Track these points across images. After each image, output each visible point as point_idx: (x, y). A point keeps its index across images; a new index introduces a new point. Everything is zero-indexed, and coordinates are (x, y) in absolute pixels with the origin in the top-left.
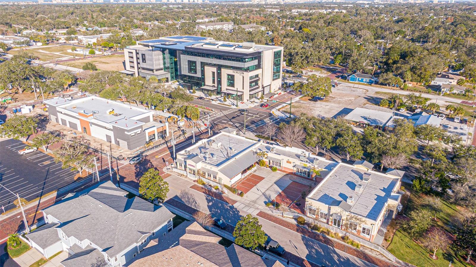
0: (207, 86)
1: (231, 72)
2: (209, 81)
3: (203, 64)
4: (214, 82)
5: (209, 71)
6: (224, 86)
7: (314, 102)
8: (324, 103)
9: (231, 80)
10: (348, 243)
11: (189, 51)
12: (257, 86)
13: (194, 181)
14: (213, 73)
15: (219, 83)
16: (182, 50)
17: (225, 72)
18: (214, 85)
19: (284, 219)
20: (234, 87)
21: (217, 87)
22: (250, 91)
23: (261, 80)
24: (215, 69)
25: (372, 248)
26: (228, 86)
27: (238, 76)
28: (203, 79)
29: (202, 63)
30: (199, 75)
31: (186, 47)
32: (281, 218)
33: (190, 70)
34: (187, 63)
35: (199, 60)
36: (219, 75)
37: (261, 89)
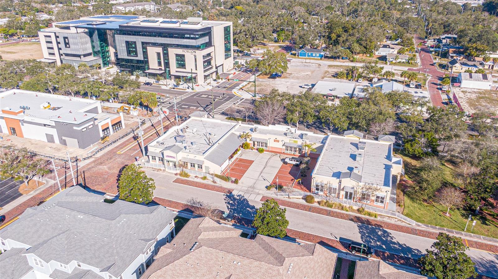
0: (152, 69)
1: (180, 51)
2: (153, 64)
3: (145, 45)
4: (160, 64)
5: (152, 52)
6: (174, 69)
7: (273, 79)
8: (283, 80)
9: (181, 60)
10: (364, 214)
11: (123, 31)
12: (210, 67)
13: (176, 174)
14: (159, 54)
15: (167, 65)
16: (116, 30)
17: (172, 52)
18: (160, 67)
19: (291, 200)
20: (185, 68)
21: (165, 70)
22: (205, 71)
23: (213, 59)
24: (160, 50)
25: (389, 215)
26: (178, 68)
27: (189, 55)
28: (146, 62)
29: (143, 43)
30: (140, 57)
31: (120, 26)
32: (287, 200)
33: (129, 53)
34: (124, 45)
35: (139, 40)
36: (166, 55)
37: (214, 68)
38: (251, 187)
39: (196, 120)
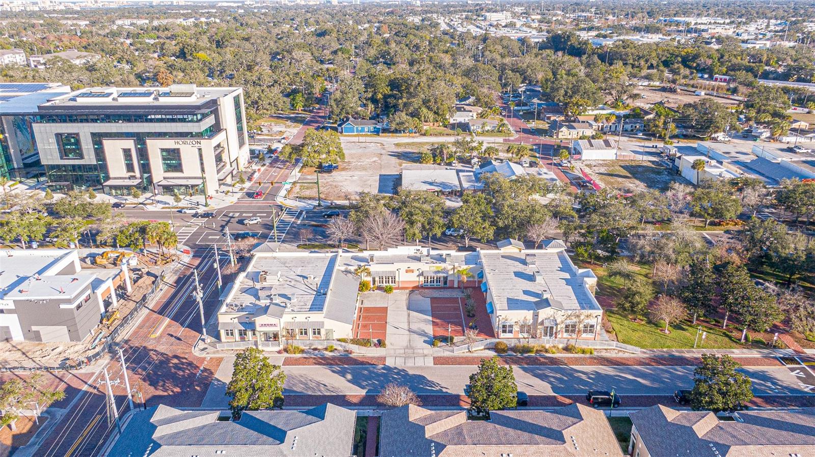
0: (115, 178)
1: (170, 144)
2: (117, 169)
3: (98, 139)
4: (130, 168)
5: (114, 150)
6: (158, 172)
7: (328, 174)
8: (343, 173)
9: (173, 160)
10: (576, 353)
11: (48, 115)
12: (222, 164)
13: (279, 352)
14: (127, 152)
15: (146, 168)
16: (34, 115)
17: (155, 147)
18: (132, 174)
19: (475, 355)
20: (182, 171)
21: (141, 178)
22: (218, 172)
23: (226, 151)
24: (130, 144)
25: (606, 348)
26: (165, 172)
27: (188, 151)
28: (102, 167)
29: (93, 134)
30: (90, 158)
31: (39, 107)
32: (469, 354)
33: (64, 154)
34: (53, 140)
35: (85, 131)
36: (143, 154)
37: (228, 165)
38: (407, 347)
39: (266, 258)
